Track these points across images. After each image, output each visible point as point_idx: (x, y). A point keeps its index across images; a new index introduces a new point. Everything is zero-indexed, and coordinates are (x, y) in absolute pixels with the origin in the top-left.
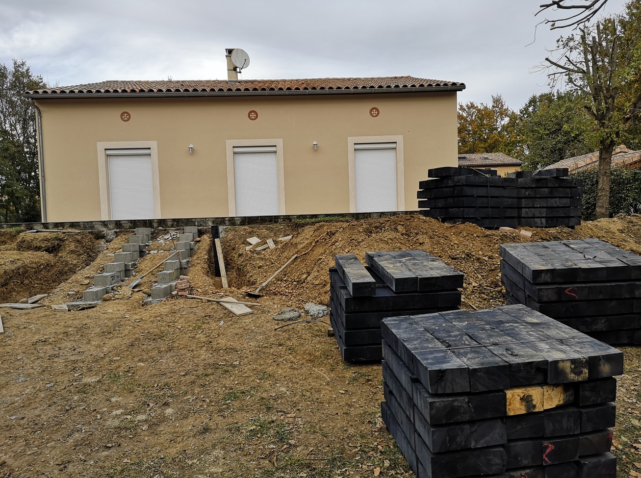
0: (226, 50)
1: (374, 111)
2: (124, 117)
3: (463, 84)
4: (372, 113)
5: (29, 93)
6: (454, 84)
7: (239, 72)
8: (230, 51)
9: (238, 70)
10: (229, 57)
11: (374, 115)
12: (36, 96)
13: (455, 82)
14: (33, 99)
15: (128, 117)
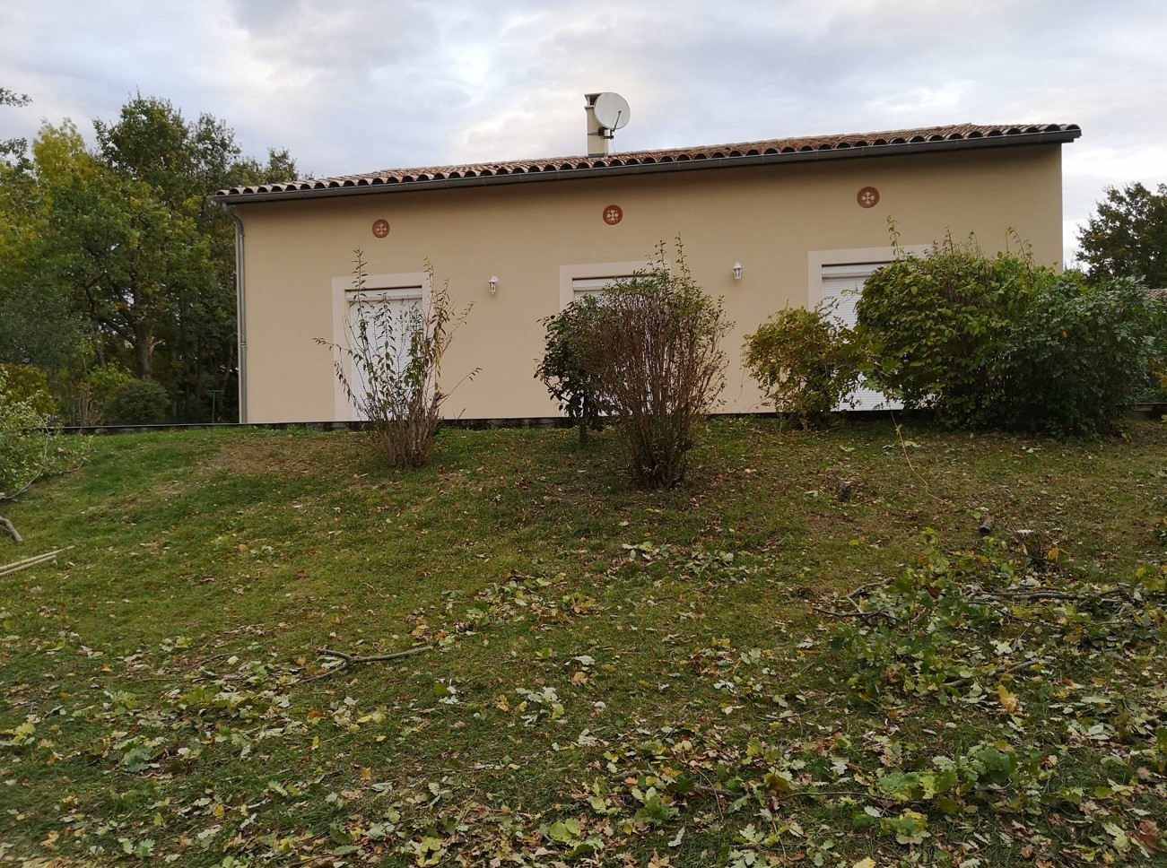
0: (586, 96)
1: (868, 194)
2: (378, 230)
3: (1074, 127)
4: (864, 198)
5: (223, 193)
6: (1053, 127)
7: (608, 137)
8: (593, 99)
9: (608, 133)
10: (591, 110)
11: (868, 202)
12: (234, 198)
13: (1059, 124)
14: (228, 204)
15: (385, 229)
